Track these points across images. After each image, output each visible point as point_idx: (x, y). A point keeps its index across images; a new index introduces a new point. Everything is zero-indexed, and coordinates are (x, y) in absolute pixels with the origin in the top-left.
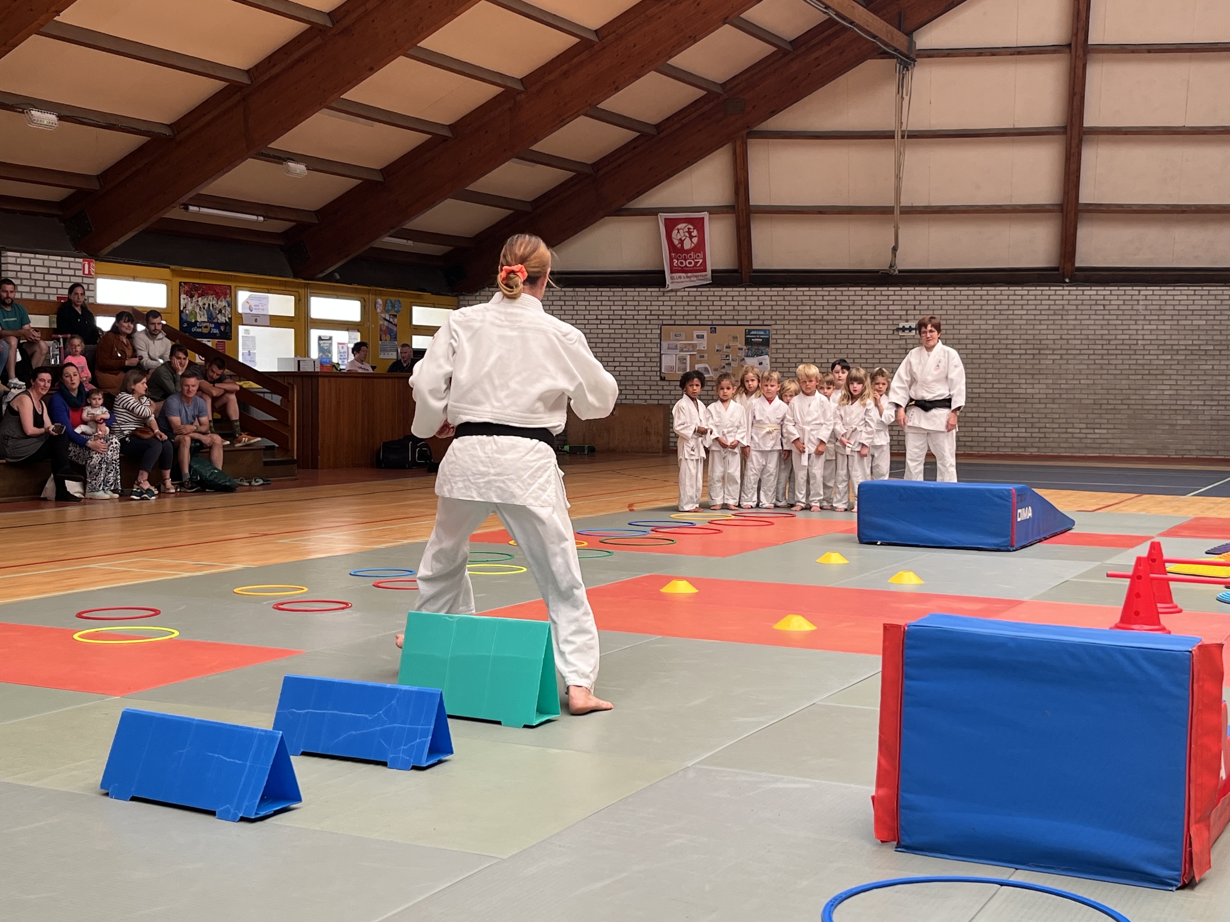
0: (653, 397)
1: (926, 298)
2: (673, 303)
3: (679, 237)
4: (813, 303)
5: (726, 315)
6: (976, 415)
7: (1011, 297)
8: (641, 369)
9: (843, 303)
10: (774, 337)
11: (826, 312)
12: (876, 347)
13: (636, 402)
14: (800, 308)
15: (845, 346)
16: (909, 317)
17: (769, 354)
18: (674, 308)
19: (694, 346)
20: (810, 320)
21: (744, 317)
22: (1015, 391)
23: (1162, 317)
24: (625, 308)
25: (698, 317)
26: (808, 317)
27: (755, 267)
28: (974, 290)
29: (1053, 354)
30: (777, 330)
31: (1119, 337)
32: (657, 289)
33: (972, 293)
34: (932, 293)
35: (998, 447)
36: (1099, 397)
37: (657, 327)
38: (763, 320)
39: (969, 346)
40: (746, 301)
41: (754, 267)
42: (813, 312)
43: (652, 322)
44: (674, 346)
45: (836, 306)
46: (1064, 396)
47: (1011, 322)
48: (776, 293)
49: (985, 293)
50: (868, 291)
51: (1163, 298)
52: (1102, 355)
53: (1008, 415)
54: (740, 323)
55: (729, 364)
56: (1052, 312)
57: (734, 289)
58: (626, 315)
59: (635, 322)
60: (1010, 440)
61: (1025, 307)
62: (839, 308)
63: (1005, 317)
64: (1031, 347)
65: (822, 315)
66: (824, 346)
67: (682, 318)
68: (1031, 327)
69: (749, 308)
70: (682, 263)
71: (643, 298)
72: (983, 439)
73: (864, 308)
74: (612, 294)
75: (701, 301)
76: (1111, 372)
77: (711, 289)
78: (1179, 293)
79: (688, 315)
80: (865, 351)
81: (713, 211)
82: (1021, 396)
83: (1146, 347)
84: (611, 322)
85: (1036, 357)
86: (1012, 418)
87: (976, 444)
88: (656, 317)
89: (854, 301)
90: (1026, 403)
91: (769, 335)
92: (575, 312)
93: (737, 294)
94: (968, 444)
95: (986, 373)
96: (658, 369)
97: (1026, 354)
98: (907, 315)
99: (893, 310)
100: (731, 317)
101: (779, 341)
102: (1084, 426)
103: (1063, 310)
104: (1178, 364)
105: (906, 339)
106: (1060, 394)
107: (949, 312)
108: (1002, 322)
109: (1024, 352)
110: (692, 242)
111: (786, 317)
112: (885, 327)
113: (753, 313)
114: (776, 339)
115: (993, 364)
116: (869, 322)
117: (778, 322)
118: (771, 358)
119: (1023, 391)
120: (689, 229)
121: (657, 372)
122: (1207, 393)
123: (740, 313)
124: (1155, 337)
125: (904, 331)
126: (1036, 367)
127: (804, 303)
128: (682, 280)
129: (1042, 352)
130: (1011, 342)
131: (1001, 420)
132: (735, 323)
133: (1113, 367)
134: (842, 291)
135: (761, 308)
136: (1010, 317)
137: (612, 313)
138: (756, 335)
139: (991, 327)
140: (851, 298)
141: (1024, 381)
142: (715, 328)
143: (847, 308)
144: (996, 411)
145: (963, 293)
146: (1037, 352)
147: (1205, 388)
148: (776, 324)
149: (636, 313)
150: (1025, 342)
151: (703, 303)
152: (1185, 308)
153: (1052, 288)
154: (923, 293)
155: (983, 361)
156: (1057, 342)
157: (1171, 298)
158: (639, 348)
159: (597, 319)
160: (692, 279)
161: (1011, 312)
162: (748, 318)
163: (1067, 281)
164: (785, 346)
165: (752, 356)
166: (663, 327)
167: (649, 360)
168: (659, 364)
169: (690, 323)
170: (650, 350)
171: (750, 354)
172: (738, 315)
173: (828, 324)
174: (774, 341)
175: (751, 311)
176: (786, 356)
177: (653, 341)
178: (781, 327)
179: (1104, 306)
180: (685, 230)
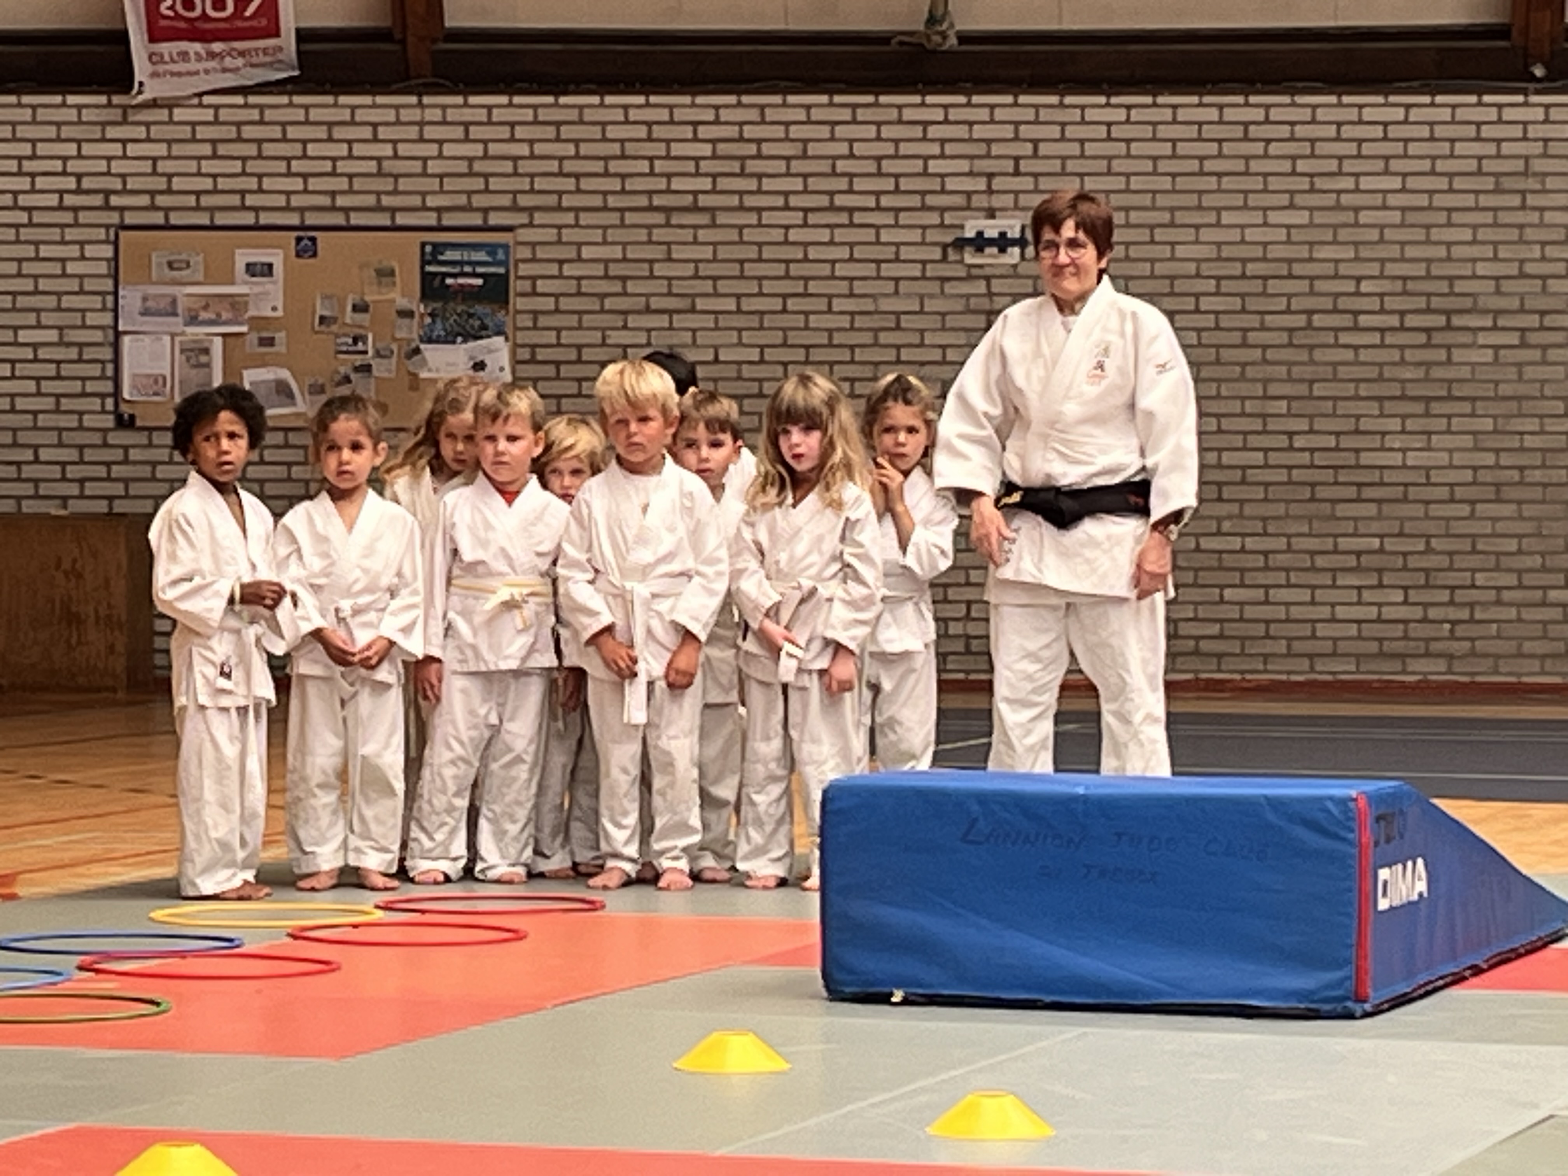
0: (90, 489)
1: (1054, 132)
2: (160, 150)
4: (659, 149)
5: (351, 191)
6: (1236, 543)
7: (1347, 131)
8: (46, 386)
9: (767, 149)
10: (524, 269)
11: (706, 184)
12: (886, 305)
13: (28, 507)
14: (614, 166)
15: (776, 304)
16: (997, 201)
17: (509, 331)
18: (162, 166)
19: (237, 304)
20: (651, 208)
21: (416, 201)
22: (1366, 458)
25: (250, 200)
26: (643, 201)
28: (1221, 107)
29: (1495, 328)
30: (533, 245)
32: (103, 99)
33: (1213, 114)
34: (1076, 114)
35: (1311, 656)
37: (101, 234)
38: (486, 211)
39: (1206, 303)
40: (421, 140)
42: (662, 184)
43: (83, 217)
44: (163, 304)
45: (743, 158)
46: (1537, 475)
47: (1349, 217)
48: (529, 115)
49: (1258, 114)
50: (854, 107)
53: (1344, 543)
54: (401, 219)
55: (366, 369)
56: (1489, 183)
57: (380, 100)
59: (23, 217)
60: (1353, 630)
61: (1395, 165)
62: (753, 166)
63: (1329, 200)
64: (1421, 302)
65: (695, 193)
66: (700, 304)
67: (191, 200)
68: (1420, 234)
69: (433, 167)
71: (52, 132)
72: (1260, 629)
73: (841, 166)
75: (260, 142)
77: (297, 99)
79: (215, 191)
80: (845, 321)
82: (1389, 477)
85: (1437, 338)
86: (1359, 554)
87: (1235, 647)
88: (97, 200)
89: (805, 142)
90: (1405, 500)
91: (505, 263)
93: (391, 116)
94: (1204, 645)
95: (1266, 397)
96: (108, 387)
97: (1402, 328)
98: (990, 191)
99: (942, 176)
100: (371, 200)
101: (541, 285)
103: (1525, 174)
105: (988, 279)
106: (1521, 469)
107: (1136, 183)
108: (1320, 218)
109: (1394, 321)
111: (567, 201)
112: (915, 236)
113: (449, 184)
114: (534, 279)
115: (1290, 364)
116: (858, 218)
117: (539, 218)
118: (516, 346)
119: (1396, 459)
121: (103, 396)
123: (404, 184)
125: (980, 250)
126: (1437, 373)
127: (630, 149)
128: (193, 66)
129: (1456, 321)
130: (1350, 287)
131: (1320, 561)
132: (384, 220)
134: (762, 107)
135: (478, 167)
136: (1345, 199)
138: (461, 263)
139: (1282, 235)
140: (795, 132)
141: (1394, 424)
142: (313, 240)
143: (780, 166)
144: (1305, 529)
145: (1182, 115)
146: (1441, 320)
148: (531, 225)
149: (24, 183)
150: (1398, 286)
151: (269, 149)
153: (1487, 99)
154: (1044, 115)
155: (1257, 354)
156: (1507, 286)
158: (38, 311)
160: (228, 62)
161: (1348, 183)
162: (431, 202)
163: (1539, 71)
164: (565, 304)
165: (449, 339)
166: (123, 234)
167: (73, 353)
168: (110, 370)
169: (221, 219)
170: (77, 319)
171: (439, 331)
172: (395, 192)
173: (714, 225)
174: (526, 286)
175: (441, 176)
176: (567, 337)
177: (89, 286)
178: (550, 234)
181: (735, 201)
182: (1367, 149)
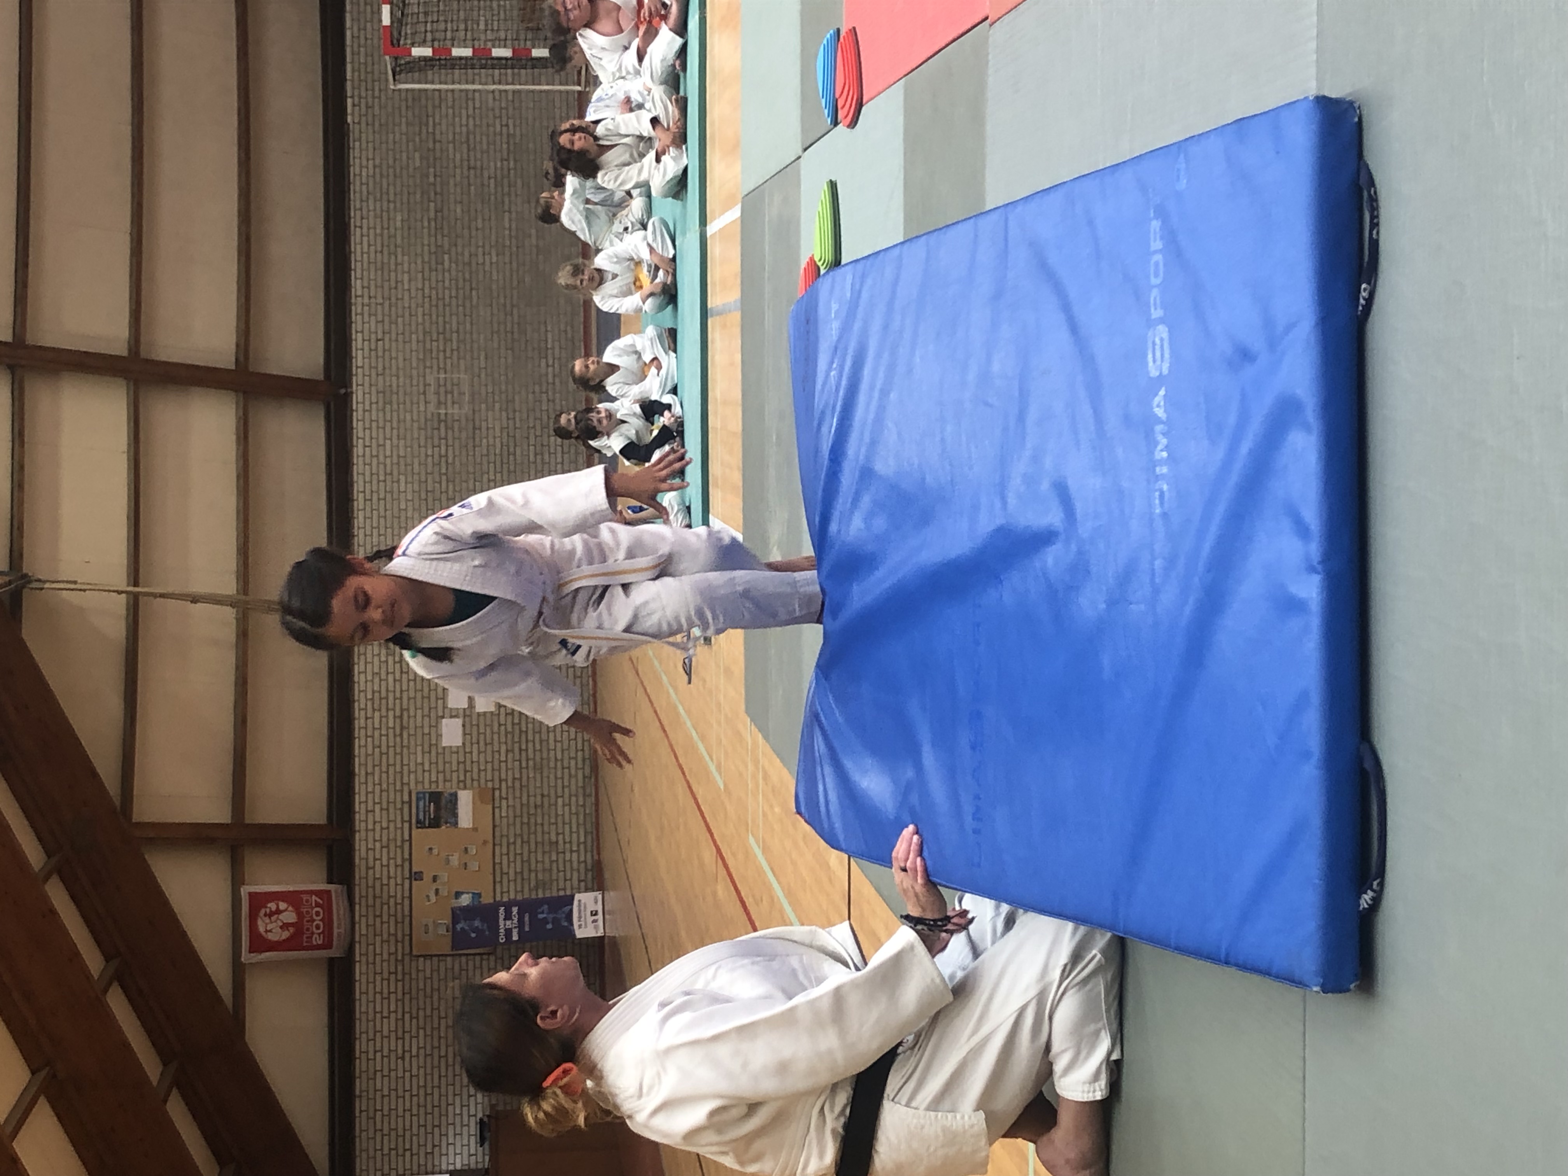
2: (378, 939)
3: (278, 930)
4: (377, 732)
5: (395, 859)
7: (368, 461)
9: (376, 689)
10: (427, 786)
11: (391, 713)
14: (384, 750)
17: (452, 791)
18: (385, 936)
20: (401, 735)
21: (399, 832)
23: (393, 267)
24: (385, 1014)
25: (399, 901)
26: (398, 739)
27: (322, 820)
28: (358, 510)
29: (445, 404)
30: (417, 783)
31: (420, 320)
32: (357, 965)
36: (503, 342)
37: (414, 964)
38: (403, 802)
40: (374, 830)
42: (391, 731)
43: (407, 971)
45: (380, 699)
46: (503, 388)
47: (402, 460)
48: (363, 786)
49: (361, 496)
51: (365, 267)
52: (445, 340)
54: (407, 837)
56: (388, 406)
57: (357, 847)
58: (396, 1012)
59: (407, 997)
61: (381, 443)
62: (384, 694)
63: (395, 467)
64: (436, 431)
65: (395, 717)
67: (399, 925)
68: (408, 432)
69: (385, 825)
70: (318, 927)
71: (371, 986)
74: (364, 1036)
75: (374, 898)
76: (468, 330)
77: (357, 882)
78: (358, 247)
79: (395, 915)
81: (237, 881)
82: (505, 443)
83: (434, 285)
84: (407, 1036)
85: (450, 425)
88: (400, 965)
90: (514, 436)
91: (424, 793)
92: (393, 1093)
93: (363, 843)
96: (478, 958)
97: (446, 438)
100: (399, 851)
101: (434, 779)
103: (384, 392)
104: (455, 245)
106: (501, 393)
108: (402, 471)
109: (443, 441)
110: (286, 910)
111: (398, 769)
113: (392, 817)
114: (430, 782)
117: (406, 781)
118: (459, 789)
120: (265, 915)
121: (482, 960)
122: (493, 208)
123: (392, 837)
124: (420, 275)
126: (463, 425)
127: (377, 744)
130: (430, 459)
132: (407, 845)
133: (461, 326)
134: (360, 691)
135: (385, 806)
136: (395, 461)
137: (393, 1035)
138: (425, 812)
140: (369, 678)
141: (484, 441)
142: (415, 873)
146: (443, 424)
147: (486, 212)
148: (408, 784)
149: (393, 996)
151: (378, 894)
152: (379, 239)
153: (354, 407)
156: (429, 399)
157: (365, 256)
159: (403, 1058)
161: (388, 461)
162: (399, 825)
163: (343, 391)
164: (441, 768)
165: (455, 815)
166: (414, 953)
167: (464, 973)
168: (471, 957)
169: (407, 913)
170: (449, 972)
171: (453, 820)
172: (396, 840)
173: (408, 710)
174: (434, 786)
175: (389, 821)
176: (454, 768)
177: (435, 967)
178: (412, 776)
179: (378, 340)
180: (267, 920)
181: (398, 701)
182: (374, 453)
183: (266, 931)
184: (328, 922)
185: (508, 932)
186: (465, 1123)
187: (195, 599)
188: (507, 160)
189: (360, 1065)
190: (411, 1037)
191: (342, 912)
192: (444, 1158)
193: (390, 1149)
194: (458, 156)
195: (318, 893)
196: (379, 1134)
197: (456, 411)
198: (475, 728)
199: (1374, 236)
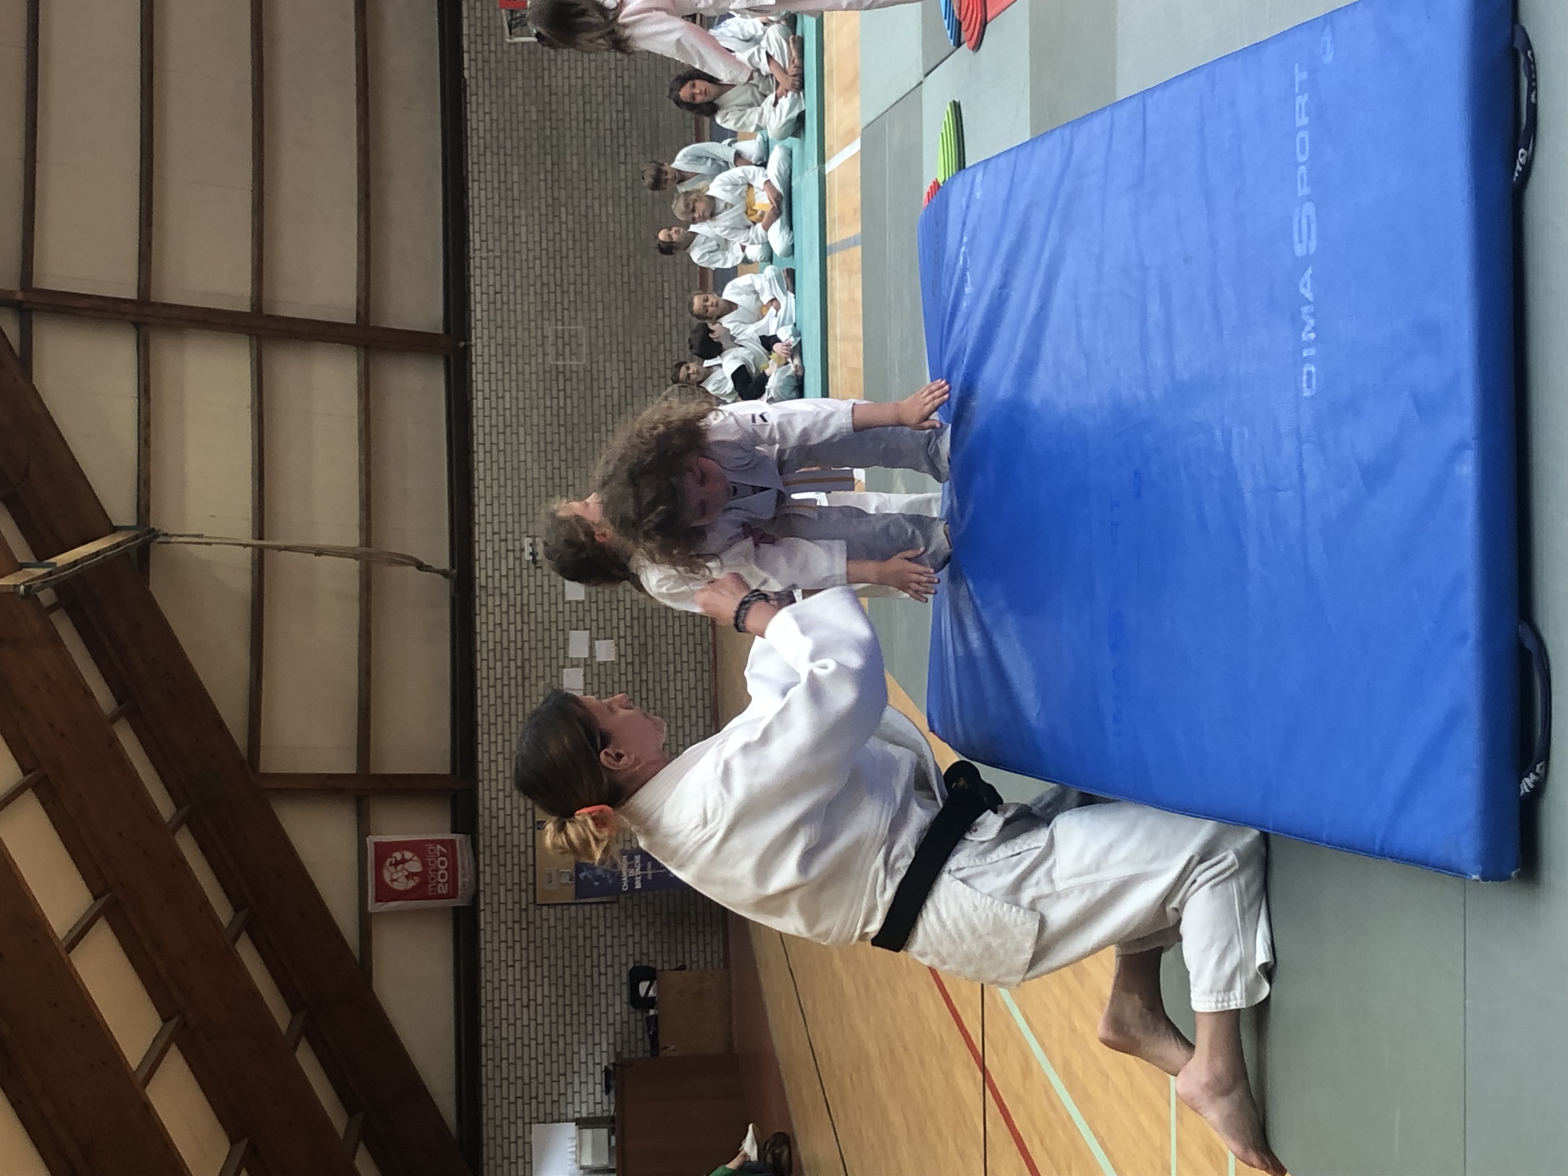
1: (489, 526)
2: (502, 888)
3: (403, 879)
4: (499, 682)
5: (518, 808)
7: (487, 413)
8: (602, 933)
9: (498, 639)
11: (512, 663)
14: (506, 700)
16: (517, 547)
18: (509, 886)
20: (523, 685)
22: (616, 402)
23: (510, 220)
24: (510, 963)
25: (523, 850)
26: (520, 689)
28: (479, 462)
29: (563, 355)
31: (538, 273)
32: (482, 913)
34: (482, 518)
36: (619, 294)
37: (538, 912)
40: (496, 780)
41: (447, 771)
42: (513, 681)
43: (531, 920)
45: (502, 649)
46: (621, 339)
47: (521, 411)
48: (486, 736)
49: (481, 448)
50: (480, 605)
51: (483, 220)
52: (563, 292)
56: (507, 359)
57: (480, 797)
58: (521, 961)
59: (532, 945)
61: (500, 395)
62: (505, 645)
63: (514, 419)
64: (554, 383)
65: (516, 667)
67: (523, 875)
68: (527, 384)
70: (443, 876)
71: (496, 934)
73: (504, 610)
74: (489, 985)
75: (498, 847)
76: (585, 281)
77: (481, 831)
78: (476, 201)
79: (519, 865)
81: (363, 830)
82: (623, 393)
83: (551, 237)
84: (532, 984)
85: (568, 376)
88: (524, 913)
89: (495, 624)
90: (632, 387)
92: (519, 1043)
93: (487, 793)
96: (601, 908)
97: (564, 390)
98: (513, 551)
99: (508, 569)
102: (660, 312)
103: (502, 345)
104: (572, 197)
106: (618, 344)
108: (521, 423)
109: (562, 393)
110: (411, 860)
112: (532, 579)
115: (580, 432)
116: (525, 602)
119: (616, 391)
120: (391, 865)
121: (605, 909)
122: (609, 160)
124: (537, 228)
126: (581, 376)
127: (499, 694)
129: (561, 370)
130: (548, 410)
133: (578, 278)
134: (482, 642)
136: (514, 413)
137: (518, 983)
139: (528, 437)
140: (491, 628)
141: (602, 391)
143: (505, 634)
145: (482, 476)
146: (561, 376)
147: (602, 164)
149: (517, 945)
150: (548, 392)
151: (501, 843)
152: (496, 192)
153: (473, 360)
154: (482, 530)
156: (547, 351)
157: (483, 210)
158: (570, 937)
159: (528, 1006)
161: (508, 412)
163: (462, 344)
166: (538, 902)
167: (588, 922)
168: (594, 906)
169: (531, 862)
170: (573, 921)
173: (529, 660)
177: (559, 916)
179: (496, 293)
180: (392, 869)
181: (519, 651)
182: (494, 405)
183: (393, 880)
184: (453, 870)
185: (632, 880)
186: (591, 1071)
187: (319, 552)
188: (623, 112)
189: (486, 1014)
190: (536, 986)
191: (466, 862)
192: (570, 1107)
193: (517, 1098)
194: (574, 110)
195: (442, 842)
196: (505, 1082)
197: (574, 363)
198: (596, 678)
199: (1533, 100)
